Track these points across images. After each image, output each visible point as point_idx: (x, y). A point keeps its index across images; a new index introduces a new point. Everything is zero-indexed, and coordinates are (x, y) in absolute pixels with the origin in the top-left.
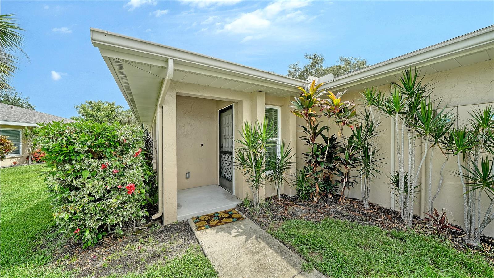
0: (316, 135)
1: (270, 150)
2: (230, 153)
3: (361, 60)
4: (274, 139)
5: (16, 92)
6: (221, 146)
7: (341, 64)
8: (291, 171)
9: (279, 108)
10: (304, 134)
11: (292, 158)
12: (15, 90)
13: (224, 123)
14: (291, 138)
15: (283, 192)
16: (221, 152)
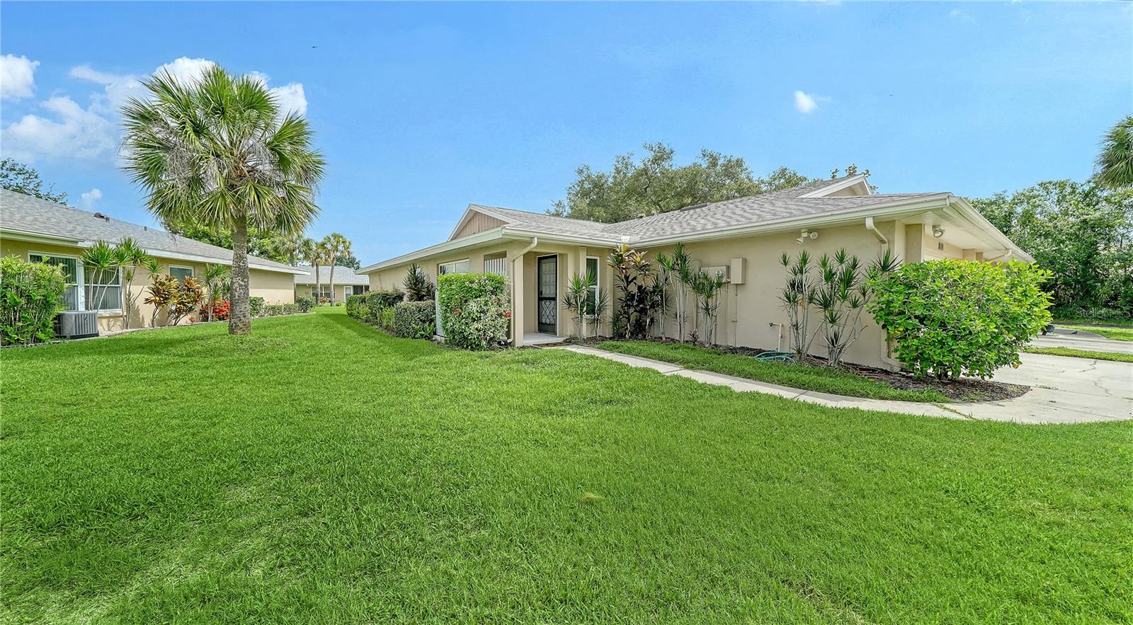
0: (629, 283)
1: (591, 295)
2: (554, 299)
3: (734, 159)
4: (594, 286)
5: (37, 181)
6: (540, 293)
7: (702, 163)
8: (609, 313)
9: (598, 258)
10: (618, 282)
11: (609, 302)
12: (36, 177)
13: (544, 270)
14: (609, 286)
15: (601, 334)
16: (540, 299)
